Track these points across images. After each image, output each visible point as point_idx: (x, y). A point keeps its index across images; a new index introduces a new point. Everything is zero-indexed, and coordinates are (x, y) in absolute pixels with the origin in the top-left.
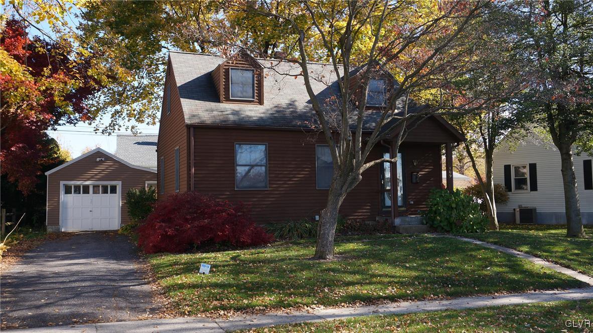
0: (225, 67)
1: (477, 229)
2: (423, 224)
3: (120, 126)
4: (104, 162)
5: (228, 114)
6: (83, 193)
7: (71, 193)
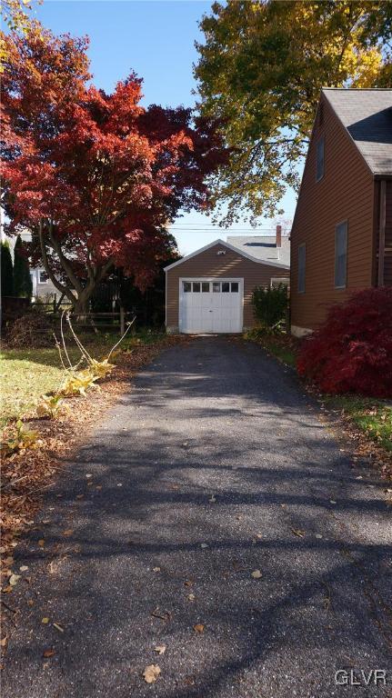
3: (238, 218)
4: (225, 255)
6: (202, 292)
7: (190, 291)
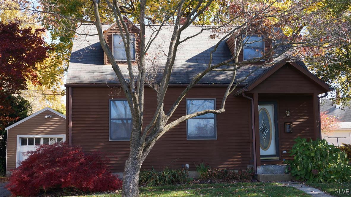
0: (108, 34)
1: (334, 178)
2: (285, 173)
4: (51, 119)
5: (107, 75)
6: (36, 145)
7: (26, 145)
